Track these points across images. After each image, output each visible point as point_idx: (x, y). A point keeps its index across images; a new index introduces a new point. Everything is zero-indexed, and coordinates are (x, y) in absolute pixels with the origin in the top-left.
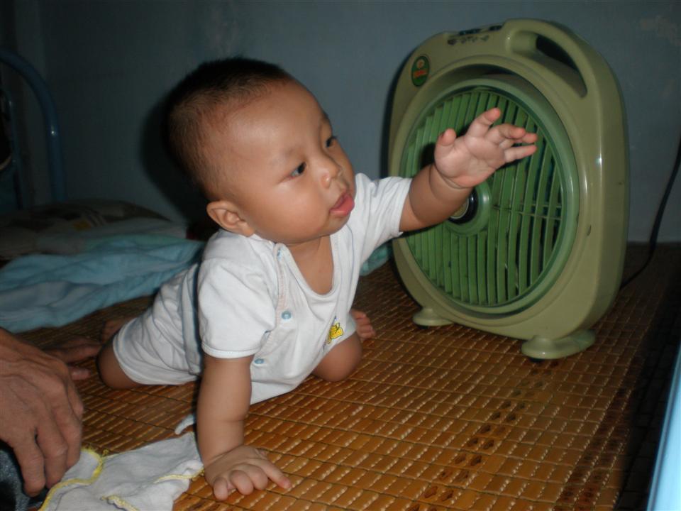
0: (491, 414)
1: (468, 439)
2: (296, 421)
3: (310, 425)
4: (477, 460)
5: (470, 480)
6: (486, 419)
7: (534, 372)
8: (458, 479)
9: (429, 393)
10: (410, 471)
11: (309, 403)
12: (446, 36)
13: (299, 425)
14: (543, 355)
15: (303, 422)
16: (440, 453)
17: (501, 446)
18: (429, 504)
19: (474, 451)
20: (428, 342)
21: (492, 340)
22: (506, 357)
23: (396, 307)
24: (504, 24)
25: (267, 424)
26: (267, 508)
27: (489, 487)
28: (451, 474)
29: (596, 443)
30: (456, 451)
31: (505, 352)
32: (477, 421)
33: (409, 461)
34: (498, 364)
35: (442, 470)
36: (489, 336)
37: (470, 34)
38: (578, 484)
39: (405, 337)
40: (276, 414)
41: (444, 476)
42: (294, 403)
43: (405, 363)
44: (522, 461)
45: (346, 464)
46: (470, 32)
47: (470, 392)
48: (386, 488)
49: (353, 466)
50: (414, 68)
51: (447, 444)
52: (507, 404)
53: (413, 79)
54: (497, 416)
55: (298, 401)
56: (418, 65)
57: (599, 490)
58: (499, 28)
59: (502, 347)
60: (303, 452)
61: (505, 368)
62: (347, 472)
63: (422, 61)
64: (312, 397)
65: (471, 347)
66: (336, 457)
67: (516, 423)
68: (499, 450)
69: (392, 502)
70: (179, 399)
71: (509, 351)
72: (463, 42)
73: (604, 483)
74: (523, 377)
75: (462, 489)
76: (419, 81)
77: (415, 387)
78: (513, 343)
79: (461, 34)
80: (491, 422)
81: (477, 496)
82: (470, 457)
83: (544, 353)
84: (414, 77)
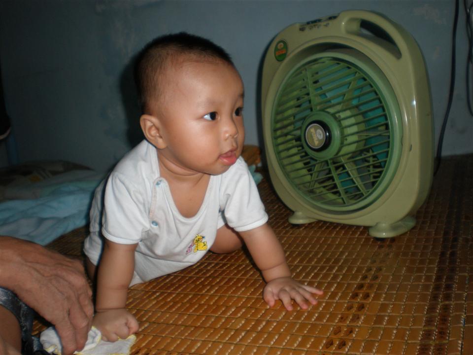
0: (360, 277)
1: (351, 294)
2: (227, 295)
3: (238, 297)
4: (361, 307)
5: (361, 320)
6: (359, 280)
7: (380, 247)
8: (353, 320)
9: (314, 268)
10: (318, 319)
11: (233, 282)
12: (298, 26)
13: (230, 298)
14: (384, 235)
15: (233, 295)
16: (334, 305)
17: (374, 296)
18: (339, 338)
19: (357, 301)
20: (303, 235)
21: (346, 229)
22: (359, 239)
23: (273, 214)
24: (339, 14)
25: (207, 300)
26: (215, 353)
27: (375, 323)
28: (347, 317)
29: (437, 288)
30: (345, 303)
31: (357, 236)
32: (353, 282)
33: (316, 313)
34: (354, 244)
35: (340, 316)
36: (344, 226)
37: (314, 23)
38: (433, 314)
39: (286, 233)
40: (212, 292)
41: (342, 319)
42: (222, 284)
43: (290, 250)
44: (392, 304)
45: (273, 320)
46: (315, 22)
47: (342, 264)
48: (306, 332)
49: (278, 320)
50: (276, 49)
51: (337, 299)
52: (369, 270)
53: (276, 57)
54: (365, 278)
55: (224, 282)
56: (279, 47)
57: (450, 316)
58: (335, 17)
59: (354, 233)
60: (239, 315)
61: (360, 246)
62: (275, 324)
63: (282, 44)
64: (233, 278)
65: (333, 235)
66: (264, 315)
67: (380, 281)
68: (374, 299)
69: (312, 340)
70: (139, 289)
71: (359, 235)
72: (310, 29)
73: (451, 311)
74: (374, 251)
75: (357, 326)
76: (281, 57)
77: (303, 264)
78: (361, 230)
79: (308, 23)
80: (363, 282)
81: (369, 330)
82: (356, 306)
83: (384, 234)
84: (277, 55)
